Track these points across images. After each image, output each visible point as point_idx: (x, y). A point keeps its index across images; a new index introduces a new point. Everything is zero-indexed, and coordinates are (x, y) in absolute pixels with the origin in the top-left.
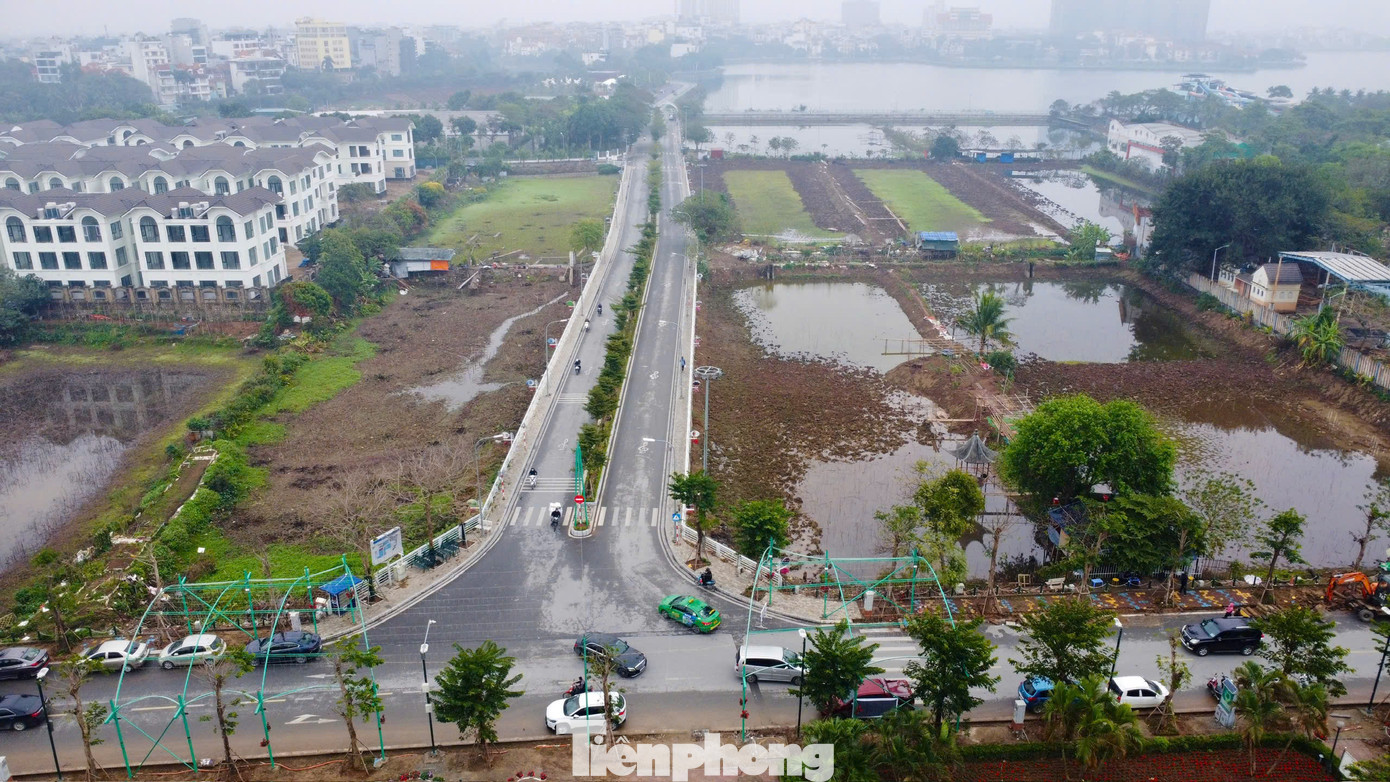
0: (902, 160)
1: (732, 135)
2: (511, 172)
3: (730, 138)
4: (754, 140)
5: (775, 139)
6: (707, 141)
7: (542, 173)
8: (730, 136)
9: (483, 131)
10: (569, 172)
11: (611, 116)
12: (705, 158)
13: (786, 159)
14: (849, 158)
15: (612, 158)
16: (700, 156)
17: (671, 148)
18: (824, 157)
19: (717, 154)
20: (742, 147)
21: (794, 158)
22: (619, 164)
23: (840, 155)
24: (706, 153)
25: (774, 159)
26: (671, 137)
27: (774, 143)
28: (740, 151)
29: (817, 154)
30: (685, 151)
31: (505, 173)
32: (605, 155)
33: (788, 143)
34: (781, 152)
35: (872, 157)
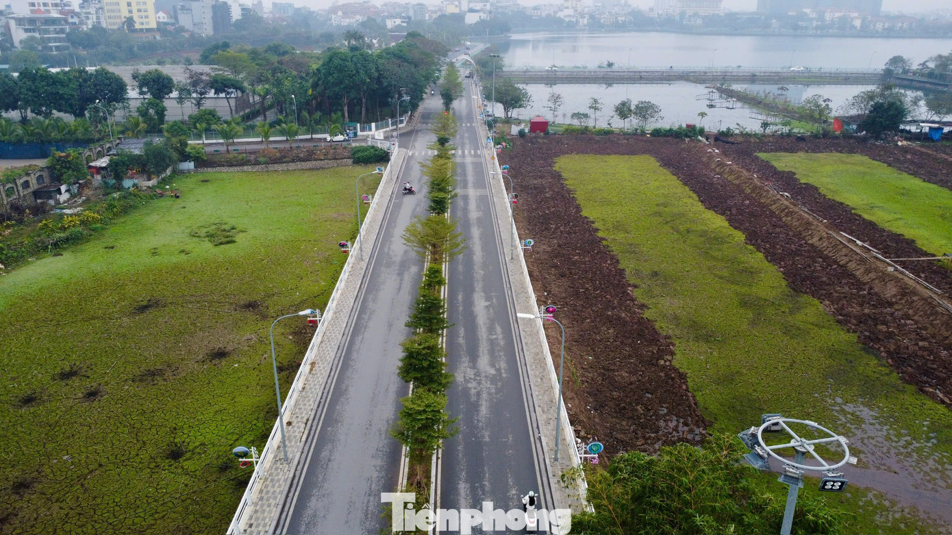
0: (815, 136)
1: (558, 97)
2: (203, 162)
3: (555, 102)
4: (595, 106)
5: (623, 104)
6: (521, 106)
7: (257, 163)
8: (556, 99)
9: (184, 92)
10: (304, 160)
11: (377, 70)
12: (522, 133)
13: (643, 133)
14: (737, 132)
15: (376, 135)
16: (515, 130)
17: (470, 117)
18: (702, 132)
19: (539, 127)
20: (576, 115)
21: (657, 133)
22: (385, 146)
23: (724, 129)
24: (522, 126)
25: (624, 134)
26: (469, 99)
27: (623, 110)
28: (576, 122)
29: (691, 128)
30: (491, 124)
31: (190, 165)
32: (370, 129)
33: (645, 110)
34: (631, 123)
35: (768, 131)
